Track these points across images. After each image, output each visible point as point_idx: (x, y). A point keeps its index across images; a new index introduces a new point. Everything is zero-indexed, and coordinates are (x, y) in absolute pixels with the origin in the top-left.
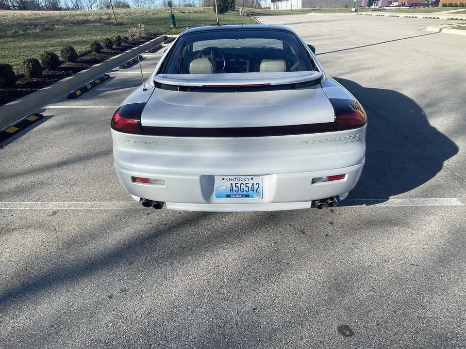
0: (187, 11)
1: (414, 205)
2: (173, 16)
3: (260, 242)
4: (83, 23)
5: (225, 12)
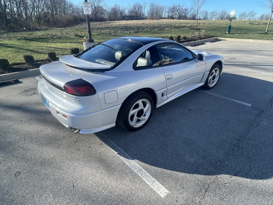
1: (137, 172)
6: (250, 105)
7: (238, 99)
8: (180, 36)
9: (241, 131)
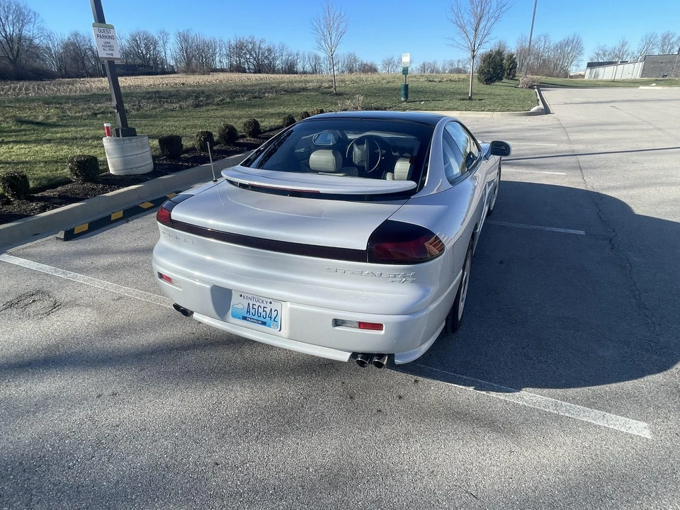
0: (437, 80)
1: (556, 412)
2: (406, 87)
3: (291, 391)
4: (298, 92)
5: (494, 81)
6: (582, 233)
7: (554, 226)
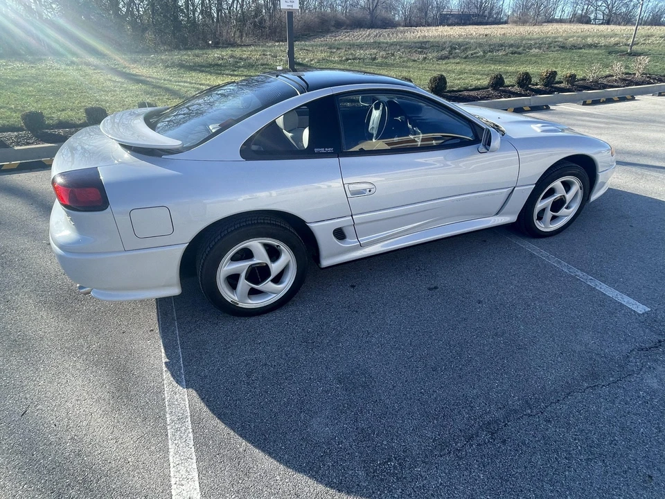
6: (641, 308)
7: (613, 284)
8: (554, 74)
9: (544, 387)
